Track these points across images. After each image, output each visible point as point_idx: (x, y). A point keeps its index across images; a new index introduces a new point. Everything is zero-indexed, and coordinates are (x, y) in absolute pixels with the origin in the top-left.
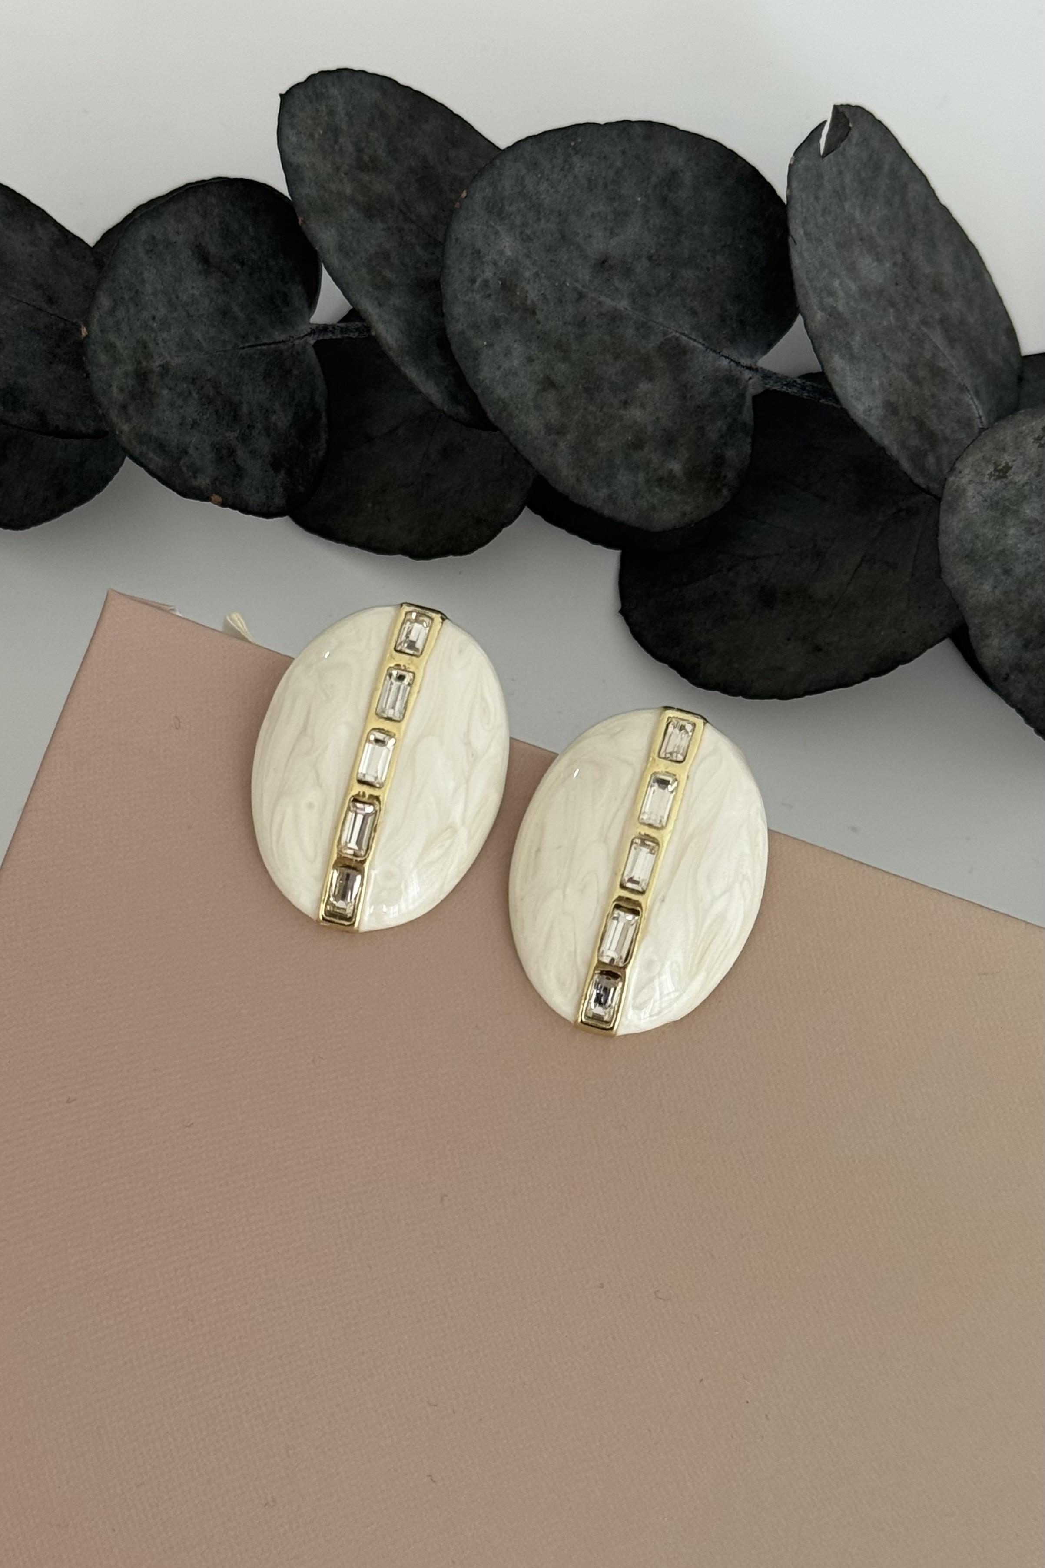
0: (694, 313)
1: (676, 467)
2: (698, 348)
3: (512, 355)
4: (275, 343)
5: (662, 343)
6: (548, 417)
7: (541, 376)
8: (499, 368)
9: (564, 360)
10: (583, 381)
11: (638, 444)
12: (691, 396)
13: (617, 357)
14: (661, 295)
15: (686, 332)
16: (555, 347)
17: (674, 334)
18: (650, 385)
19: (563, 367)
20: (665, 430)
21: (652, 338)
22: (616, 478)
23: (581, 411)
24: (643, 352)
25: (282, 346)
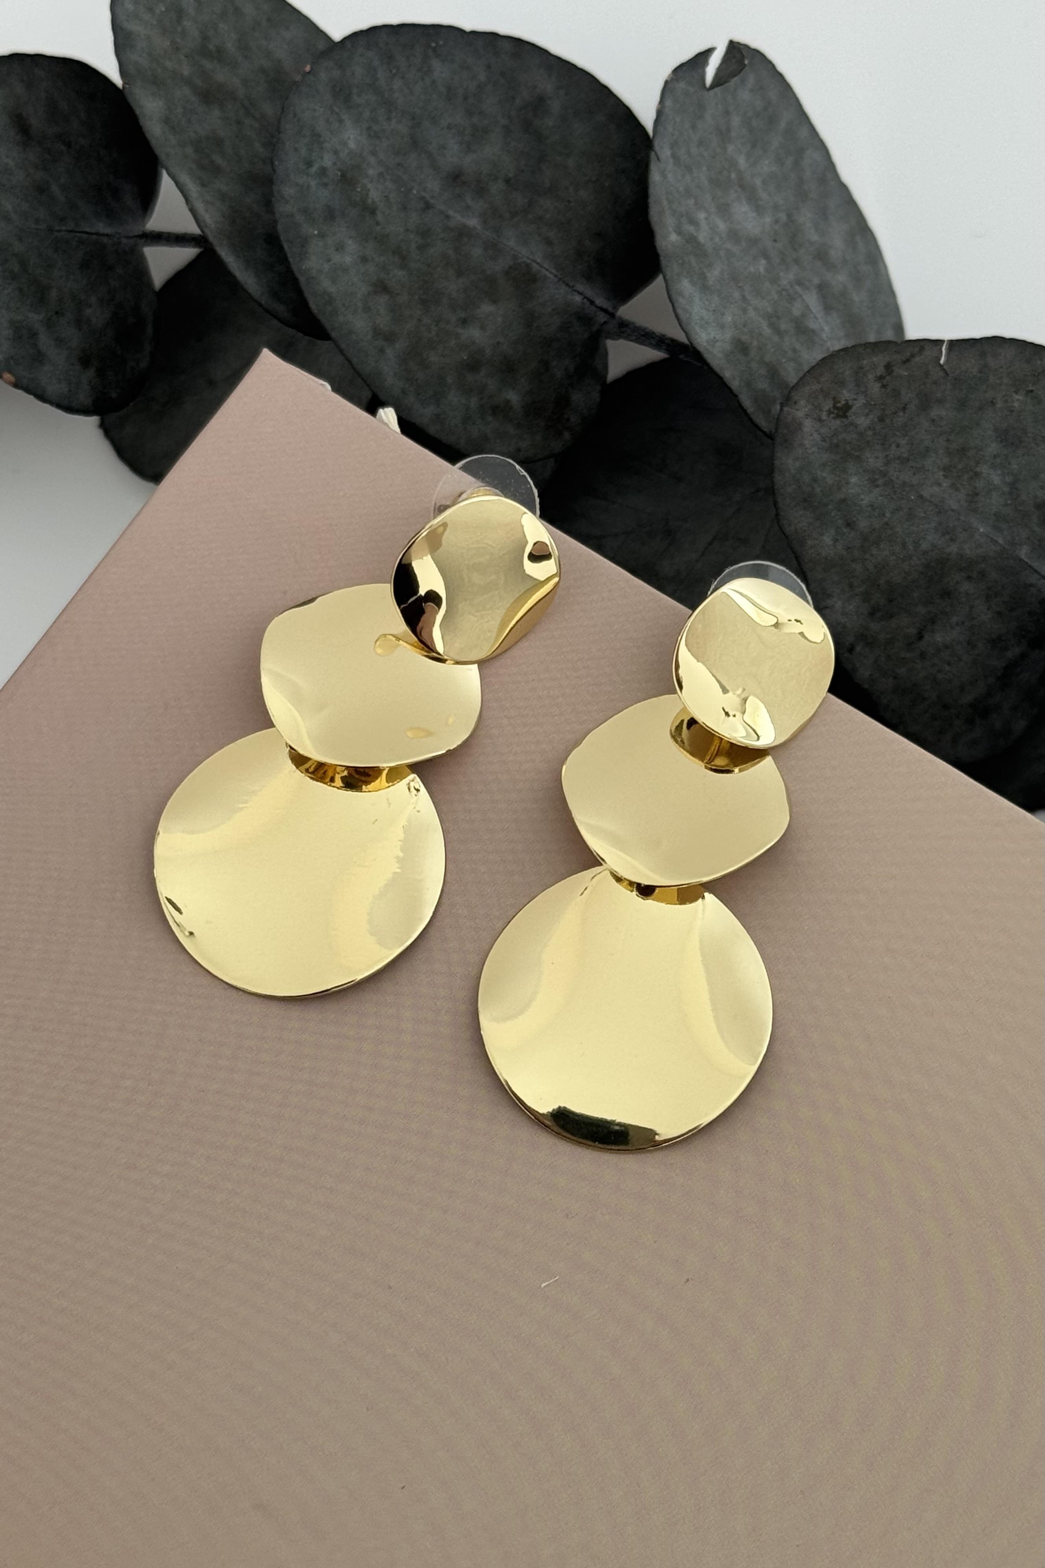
0: (549, 243)
1: (513, 397)
2: (550, 278)
3: (344, 251)
4: (97, 234)
5: (510, 267)
6: (377, 321)
7: (375, 278)
8: (328, 261)
9: (402, 267)
10: (420, 292)
11: (473, 365)
12: (537, 327)
13: (460, 274)
14: (516, 220)
15: (539, 261)
16: (393, 253)
17: (525, 259)
18: (493, 308)
19: (399, 274)
20: (504, 356)
21: (500, 260)
22: (446, 398)
23: (415, 321)
24: (489, 273)
25: (105, 240)
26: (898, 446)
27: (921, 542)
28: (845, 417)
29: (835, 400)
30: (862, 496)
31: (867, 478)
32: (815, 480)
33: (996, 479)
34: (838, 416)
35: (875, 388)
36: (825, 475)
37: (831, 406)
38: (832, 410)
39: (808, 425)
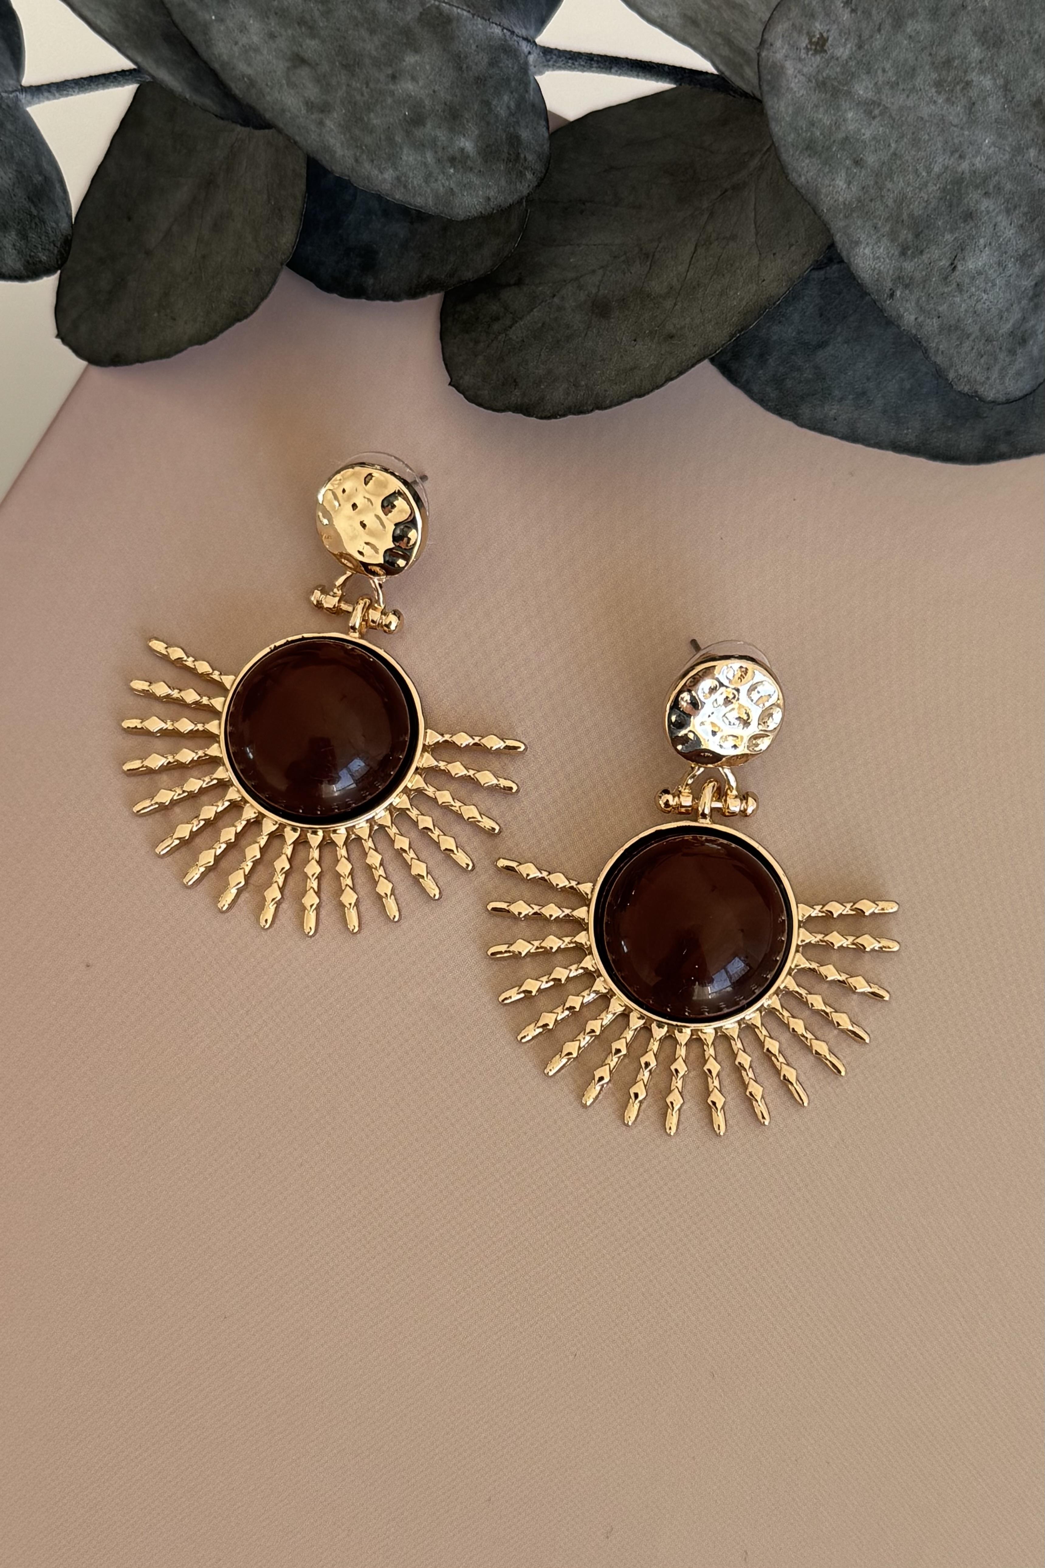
1: (467, 144)
3: (248, 32)
6: (306, 95)
7: (289, 53)
8: (236, 43)
9: (313, 36)
10: (340, 58)
11: (417, 120)
12: (467, 67)
16: (299, 24)
18: (417, 58)
19: (313, 44)
20: (445, 104)
21: (409, 9)
22: (401, 158)
23: (344, 88)
24: (401, 24)
26: (884, 71)
27: (932, 166)
28: (825, 51)
29: (810, 36)
30: (863, 131)
31: (862, 111)
32: (812, 124)
33: (987, 82)
34: (816, 52)
35: (846, 16)
36: (820, 116)
37: (807, 41)
38: (809, 46)
39: (790, 68)
